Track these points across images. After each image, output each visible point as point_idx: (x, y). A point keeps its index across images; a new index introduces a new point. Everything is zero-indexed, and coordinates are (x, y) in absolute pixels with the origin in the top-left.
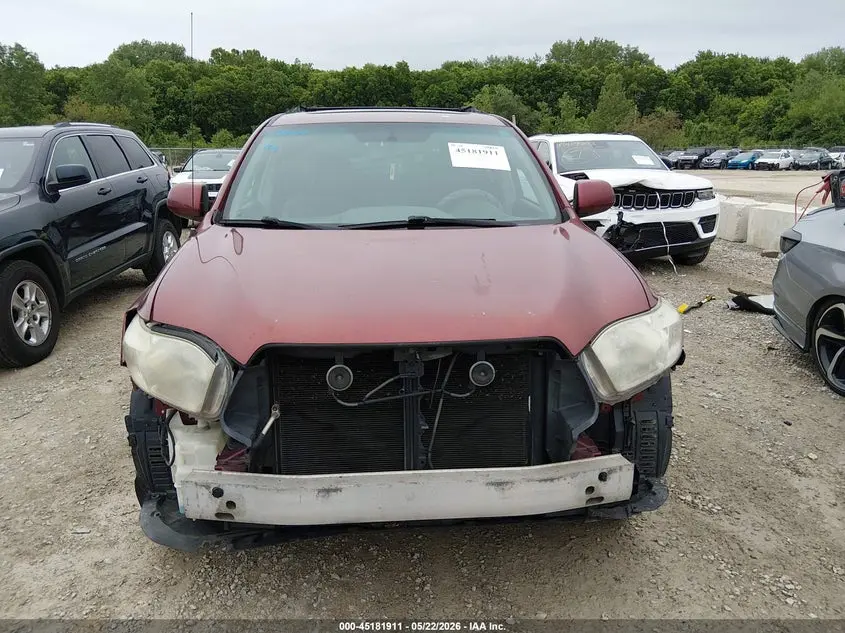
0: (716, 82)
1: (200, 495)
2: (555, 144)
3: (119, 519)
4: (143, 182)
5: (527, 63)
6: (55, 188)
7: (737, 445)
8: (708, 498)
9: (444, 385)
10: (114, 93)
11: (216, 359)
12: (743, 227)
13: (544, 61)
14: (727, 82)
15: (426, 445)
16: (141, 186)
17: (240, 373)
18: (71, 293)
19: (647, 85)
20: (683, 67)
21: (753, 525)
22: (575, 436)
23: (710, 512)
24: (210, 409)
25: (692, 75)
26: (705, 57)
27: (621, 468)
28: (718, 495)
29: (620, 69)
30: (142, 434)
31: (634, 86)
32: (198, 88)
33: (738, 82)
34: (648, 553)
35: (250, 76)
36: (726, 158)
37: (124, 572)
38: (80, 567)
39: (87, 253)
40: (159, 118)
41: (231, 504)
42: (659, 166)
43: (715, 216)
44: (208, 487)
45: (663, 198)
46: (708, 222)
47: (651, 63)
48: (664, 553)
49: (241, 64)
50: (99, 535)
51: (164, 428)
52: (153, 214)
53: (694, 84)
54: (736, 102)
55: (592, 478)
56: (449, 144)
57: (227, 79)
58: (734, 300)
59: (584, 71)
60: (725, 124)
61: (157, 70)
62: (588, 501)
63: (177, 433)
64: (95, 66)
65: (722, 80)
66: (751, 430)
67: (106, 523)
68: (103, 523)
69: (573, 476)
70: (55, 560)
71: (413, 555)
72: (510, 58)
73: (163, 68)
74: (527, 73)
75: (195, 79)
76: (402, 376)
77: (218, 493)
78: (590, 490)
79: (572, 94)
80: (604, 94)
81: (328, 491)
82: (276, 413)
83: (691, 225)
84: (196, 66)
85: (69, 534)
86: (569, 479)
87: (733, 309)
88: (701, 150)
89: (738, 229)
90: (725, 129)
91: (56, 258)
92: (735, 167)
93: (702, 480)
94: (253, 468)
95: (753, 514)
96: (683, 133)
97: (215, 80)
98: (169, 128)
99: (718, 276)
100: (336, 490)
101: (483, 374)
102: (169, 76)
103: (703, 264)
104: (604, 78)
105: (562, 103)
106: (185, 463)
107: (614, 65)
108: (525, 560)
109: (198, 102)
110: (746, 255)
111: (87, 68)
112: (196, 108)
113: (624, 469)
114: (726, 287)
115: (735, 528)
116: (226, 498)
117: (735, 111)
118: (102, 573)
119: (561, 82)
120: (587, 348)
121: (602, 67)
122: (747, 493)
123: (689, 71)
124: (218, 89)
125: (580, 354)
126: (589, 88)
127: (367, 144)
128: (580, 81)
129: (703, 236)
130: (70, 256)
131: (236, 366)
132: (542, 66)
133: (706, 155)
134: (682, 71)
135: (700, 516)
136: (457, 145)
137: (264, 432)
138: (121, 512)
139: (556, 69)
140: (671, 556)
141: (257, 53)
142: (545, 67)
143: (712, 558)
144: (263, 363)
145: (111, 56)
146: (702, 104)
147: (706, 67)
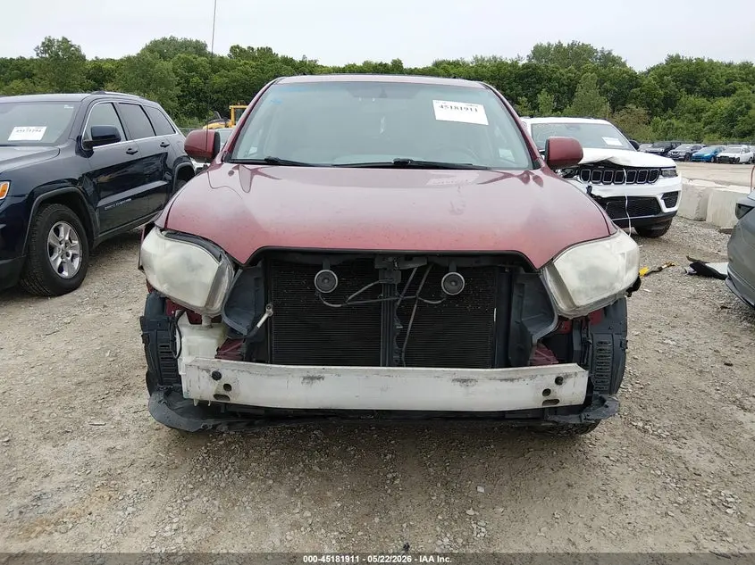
0: (683, 83)
1: (201, 378)
2: (532, 125)
3: (130, 416)
4: (165, 146)
5: (509, 62)
6: (90, 145)
7: (688, 384)
8: (658, 425)
9: (418, 292)
10: (144, 81)
11: (219, 259)
12: (703, 207)
13: (525, 61)
14: (694, 84)
15: (400, 346)
16: (163, 150)
17: (240, 271)
18: (100, 237)
19: (619, 84)
20: (653, 69)
21: (699, 449)
22: (535, 340)
23: (659, 436)
24: (213, 306)
25: (661, 76)
26: (674, 61)
27: (576, 374)
28: (667, 423)
29: (595, 70)
30: (154, 333)
31: (607, 85)
32: (217, 80)
33: (704, 83)
34: (599, 465)
35: (262, 70)
36: (690, 152)
37: (133, 457)
38: (94, 451)
39: (115, 202)
40: (182, 105)
41: (227, 387)
42: (627, 147)
43: (677, 193)
44: (208, 371)
45: (629, 174)
46: (671, 198)
47: (624, 65)
48: (614, 467)
49: (254, 59)
50: (113, 427)
51: (173, 326)
52: (173, 178)
53: (663, 85)
54: (701, 102)
55: (549, 382)
56: (434, 101)
57: (242, 72)
58: (691, 266)
59: (561, 70)
60: (691, 122)
61: (182, 64)
62: (545, 403)
63: (184, 330)
64: (129, 59)
65: (689, 82)
66: (701, 372)
67: (119, 418)
68: (118, 418)
69: (532, 378)
70: (73, 445)
71: (386, 456)
72: (494, 58)
73: (187, 61)
74: (509, 71)
75: (215, 72)
76: (381, 281)
77: (216, 376)
78: (547, 392)
79: (550, 91)
80: (580, 92)
81: (312, 378)
82: (269, 312)
83: (655, 199)
84: (216, 60)
85: (87, 424)
86: (527, 381)
87: (690, 274)
88: (668, 144)
89: (698, 208)
90: (691, 125)
91: (90, 207)
92: (699, 159)
93: (653, 410)
94: (249, 357)
95: (700, 439)
96: (651, 129)
97: (231, 73)
98: (191, 114)
99: (678, 247)
100: (319, 378)
101: (453, 283)
102: (192, 68)
103: (664, 237)
104: (580, 78)
105: (540, 98)
106: (190, 354)
107: (590, 66)
108: (486, 466)
109: (217, 92)
110: (706, 231)
111: (121, 60)
112: (215, 97)
113: (579, 376)
114: (684, 256)
115: (682, 451)
116: (224, 380)
117: (700, 111)
118: (115, 456)
119: (539, 81)
120: (550, 264)
121: (578, 68)
122: (696, 423)
123: (659, 73)
124: (234, 81)
125: (542, 267)
126: (565, 85)
127: (360, 99)
128: (558, 80)
129: (666, 210)
130: (101, 203)
131: (236, 266)
132: (523, 65)
133: (672, 148)
134: (651, 73)
135: (650, 439)
136: (441, 103)
137: (259, 325)
138: (132, 410)
139: (535, 68)
140: (621, 470)
141: (269, 50)
142: (525, 67)
143: (659, 473)
144: (259, 265)
145: (143, 50)
146: (669, 103)
147: (674, 70)
